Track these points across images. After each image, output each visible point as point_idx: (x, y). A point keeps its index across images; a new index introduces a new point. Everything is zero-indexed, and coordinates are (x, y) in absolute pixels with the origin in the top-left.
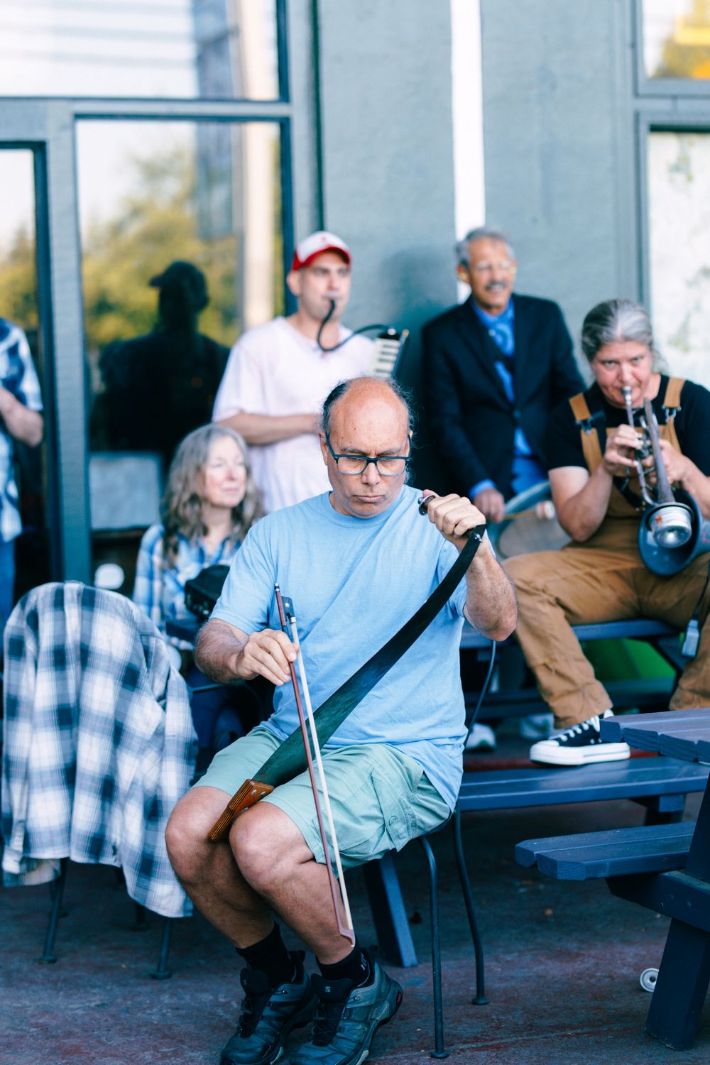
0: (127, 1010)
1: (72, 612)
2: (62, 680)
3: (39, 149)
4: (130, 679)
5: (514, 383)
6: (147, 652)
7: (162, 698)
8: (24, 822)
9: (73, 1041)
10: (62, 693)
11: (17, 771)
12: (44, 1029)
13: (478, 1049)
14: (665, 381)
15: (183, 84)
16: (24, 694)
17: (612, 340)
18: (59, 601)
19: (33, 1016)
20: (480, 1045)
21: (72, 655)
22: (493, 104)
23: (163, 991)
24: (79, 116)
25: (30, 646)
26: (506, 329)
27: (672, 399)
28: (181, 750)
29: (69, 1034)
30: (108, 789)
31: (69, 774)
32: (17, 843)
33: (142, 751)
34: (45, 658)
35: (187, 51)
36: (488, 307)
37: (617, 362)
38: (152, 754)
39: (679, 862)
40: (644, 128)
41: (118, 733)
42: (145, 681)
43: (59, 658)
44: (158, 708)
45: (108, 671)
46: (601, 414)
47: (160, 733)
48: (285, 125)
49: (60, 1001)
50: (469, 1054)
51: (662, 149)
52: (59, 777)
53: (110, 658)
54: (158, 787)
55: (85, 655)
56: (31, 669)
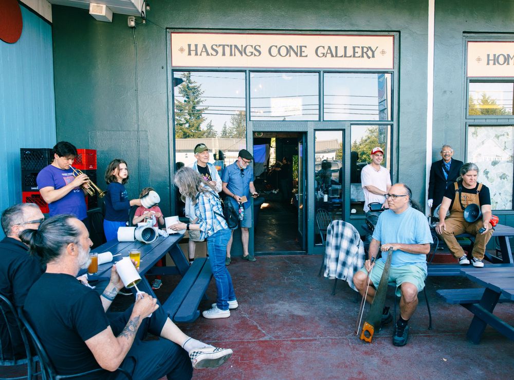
0: (347, 311)
1: (340, 226)
2: (337, 240)
3: (344, 130)
4: (352, 241)
5: (448, 177)
6: (355, 236)
7: (358, 246)
8: (329, 267)
9: (335, 319)
10: (337, 243)
11: (328, 257)
12: (329, 314)
13: (426, 336)
14: (478, 184)
15: (377, 118)
16: (330, 241)
17: (471, 170)
18: (338, 224)
19: (328, 310)
20: (425, 335)
21: (340, 235)
22: (434, 121)
23: (355, 306)
24: (351, 124)
25: (332, 232)
26: (449, 165)
27: (479, 189)
28: (362, 257)
29: (334, 317)
30: (344, 264)
31: (337, 259)
32: (327, 271)
33: (353, 257)
34: (334, 235)
35: (377, 112)
36: (446, 160)
37: (471, 175)
38: (355, 258)
39: (478, 302)
40: (467, 125)
41: (348, 253)
42: (355, 242)
43: (337, 236)
44: (357, 248)
45: (346, 239)
46: (461, 188)
47: (357, 253)
48: (392, 126)
49: (334, 307)
50: (422, 337)
51: (471, 130)
52: (334, 260)
53: (347, 236)
54: (357, 264)
55: (342, 235)
56: (332, 237)
